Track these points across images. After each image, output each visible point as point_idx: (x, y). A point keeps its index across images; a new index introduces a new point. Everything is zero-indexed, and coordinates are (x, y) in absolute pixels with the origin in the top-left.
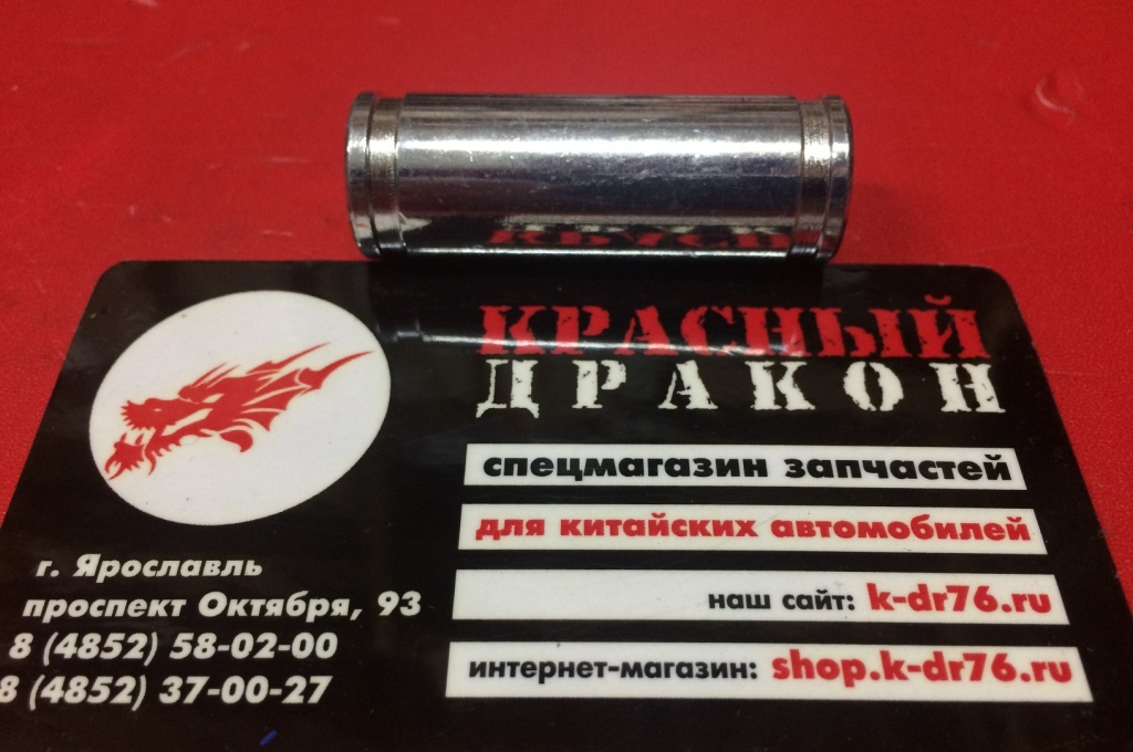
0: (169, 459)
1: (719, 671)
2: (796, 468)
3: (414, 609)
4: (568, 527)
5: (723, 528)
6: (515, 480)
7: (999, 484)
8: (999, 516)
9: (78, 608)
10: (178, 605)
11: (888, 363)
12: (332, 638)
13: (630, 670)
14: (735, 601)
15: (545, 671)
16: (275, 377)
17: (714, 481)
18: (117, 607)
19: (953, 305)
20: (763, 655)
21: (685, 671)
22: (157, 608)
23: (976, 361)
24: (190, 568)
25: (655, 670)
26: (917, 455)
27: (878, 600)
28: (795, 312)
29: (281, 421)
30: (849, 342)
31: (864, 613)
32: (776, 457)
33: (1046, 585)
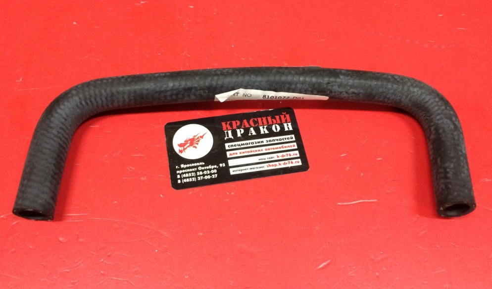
1: (261, 167)
5: (259, 151)
9: (184, 171)
10: (196, 169)
11: (278, 124)
12: (215, 170)
14: (262, 159)
16: (196, 137)
17: (257, 144)
18: (188, 170)
19: (287, 114)
21: (257, 168)
22: (193, 170)
23: (289, 122)
24: (195, 164)
28: (265, 118)
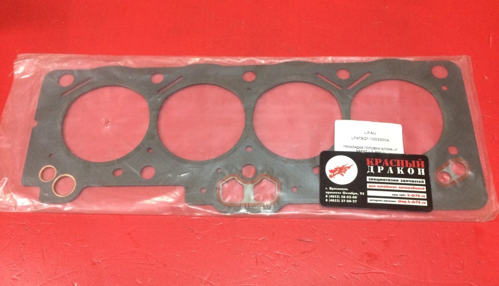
0: (335, 177)
2: (402, 181)
3: (363, 194)
4: (378, 186)
6: (372, 181)
7: (423, 184)
8: (422, 187)
13: (385, 201)
15: (377, 201)
20: (397, 200)
25: (387, 201)
26: (414, 180)
27: (408, 195)
29: (346, 172)
30: (409, 165)
31: (407, 197)
32: (400, 179)
33: (425, 195)
